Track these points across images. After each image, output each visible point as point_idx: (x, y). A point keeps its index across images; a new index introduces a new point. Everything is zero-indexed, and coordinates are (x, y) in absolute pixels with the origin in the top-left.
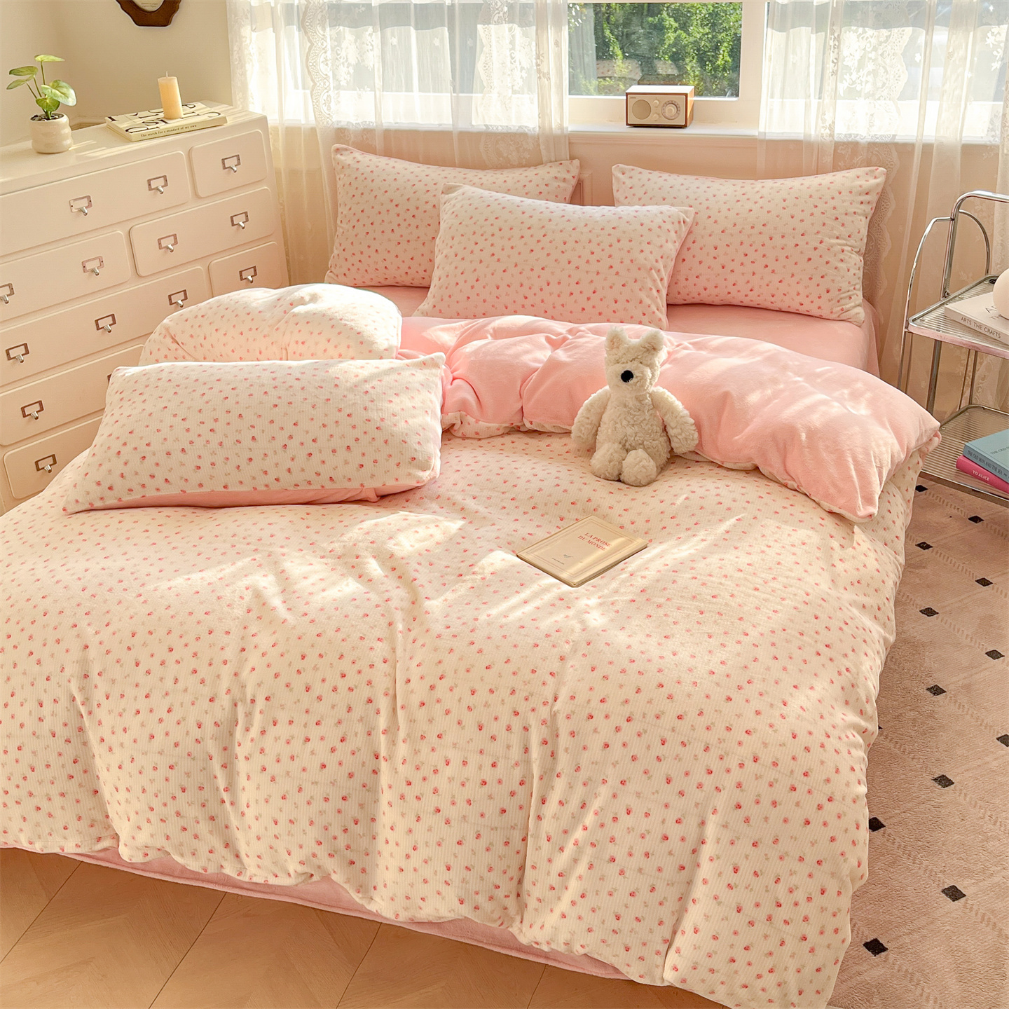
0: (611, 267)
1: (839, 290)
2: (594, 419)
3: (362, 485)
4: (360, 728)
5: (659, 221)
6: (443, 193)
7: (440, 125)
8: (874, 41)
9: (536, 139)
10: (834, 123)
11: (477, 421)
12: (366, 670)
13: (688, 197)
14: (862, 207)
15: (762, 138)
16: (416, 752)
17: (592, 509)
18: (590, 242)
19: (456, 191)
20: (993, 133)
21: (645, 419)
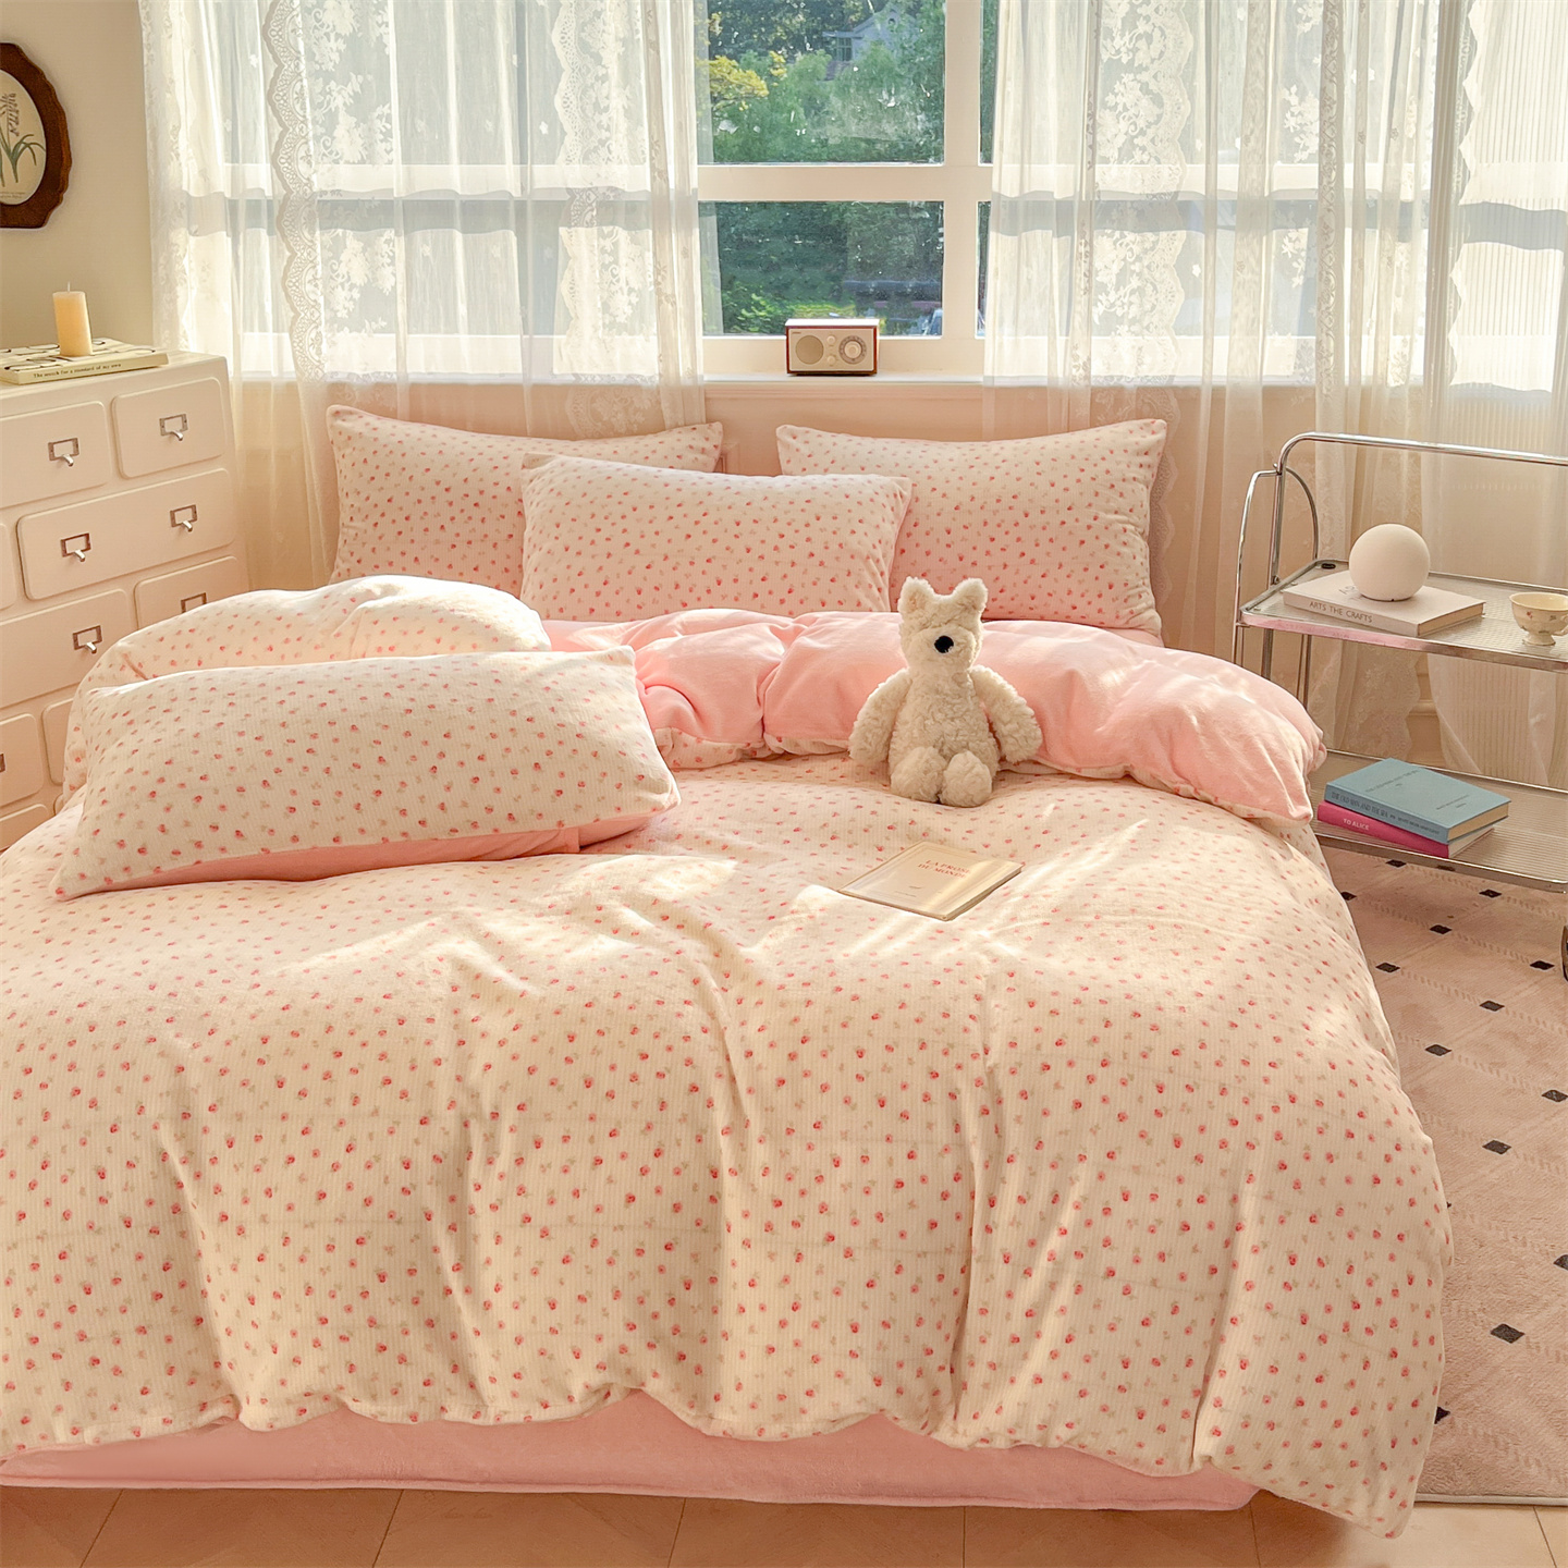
0: (812, 555)
1: (1126, 585)
2: (886, 719)
3: (560, 824)
4: (685, 1133)
5: (869, 491)
6: (524, 467)
7: (502, 375)
8: (1137, 249)
9: (655, 393)
10: (1089, 359)
11: (699, 740)
12: (679, 1044)
13: (897, 465)
14: (1142, 471)
15: (989, 384)
16: (784, 1154)
17: (920, 833)
18: (776, 521)
19: (544, 464)
20: (1302, 370)
21: (968, 710)
